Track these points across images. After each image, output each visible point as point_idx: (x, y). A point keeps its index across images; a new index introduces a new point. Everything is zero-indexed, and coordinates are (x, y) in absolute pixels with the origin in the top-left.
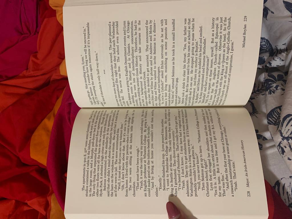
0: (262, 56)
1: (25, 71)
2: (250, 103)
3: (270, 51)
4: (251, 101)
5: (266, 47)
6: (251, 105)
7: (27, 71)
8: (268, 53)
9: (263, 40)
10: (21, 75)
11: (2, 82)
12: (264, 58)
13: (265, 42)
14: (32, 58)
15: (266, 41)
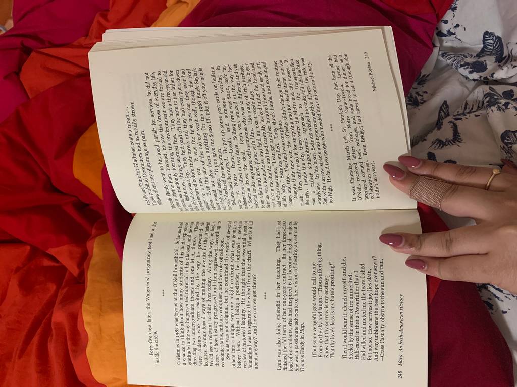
0: (481, 60)
1: (83, 38)
2: (452, 125)
3: (497, 54)
4: (455, 123)
5: (492, 48)
6: (452, 127)
7: (86, 39)
8: (493, 56)
9: (490, 36)
10: (75, 43)
11: (41, 50)
12: (486, 64)
13: (492, 39)
14: (98, 18)
15: (494, 38)
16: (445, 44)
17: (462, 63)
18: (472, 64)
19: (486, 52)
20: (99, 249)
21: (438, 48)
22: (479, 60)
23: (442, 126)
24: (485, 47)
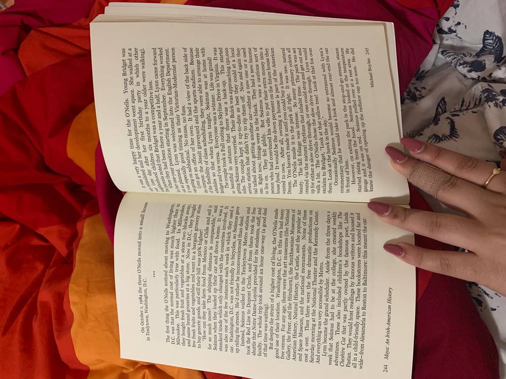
0: (480, 59)
1: (84, 19)
2: (449, 120)
3: (497, 54)
4: (452, 118)
5: (492, 47)
6: (449, 124)
7: (86, 20)
8: (493, 55)
9: (490, 36)
10: (75, 24)
11: (40, 29)
12: (485, 64)
13: (492, 39)
15: (494, 38)
16: (445, 42)
17: (461, 62)
18: (471, 63)
19: (486, 51)
20: (89, 230)
21: (438, 45)
22: (478, 59)
23: (439, 122)
24: (484, 46)
